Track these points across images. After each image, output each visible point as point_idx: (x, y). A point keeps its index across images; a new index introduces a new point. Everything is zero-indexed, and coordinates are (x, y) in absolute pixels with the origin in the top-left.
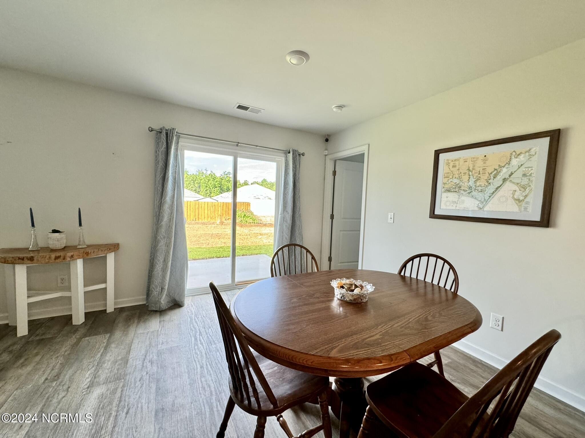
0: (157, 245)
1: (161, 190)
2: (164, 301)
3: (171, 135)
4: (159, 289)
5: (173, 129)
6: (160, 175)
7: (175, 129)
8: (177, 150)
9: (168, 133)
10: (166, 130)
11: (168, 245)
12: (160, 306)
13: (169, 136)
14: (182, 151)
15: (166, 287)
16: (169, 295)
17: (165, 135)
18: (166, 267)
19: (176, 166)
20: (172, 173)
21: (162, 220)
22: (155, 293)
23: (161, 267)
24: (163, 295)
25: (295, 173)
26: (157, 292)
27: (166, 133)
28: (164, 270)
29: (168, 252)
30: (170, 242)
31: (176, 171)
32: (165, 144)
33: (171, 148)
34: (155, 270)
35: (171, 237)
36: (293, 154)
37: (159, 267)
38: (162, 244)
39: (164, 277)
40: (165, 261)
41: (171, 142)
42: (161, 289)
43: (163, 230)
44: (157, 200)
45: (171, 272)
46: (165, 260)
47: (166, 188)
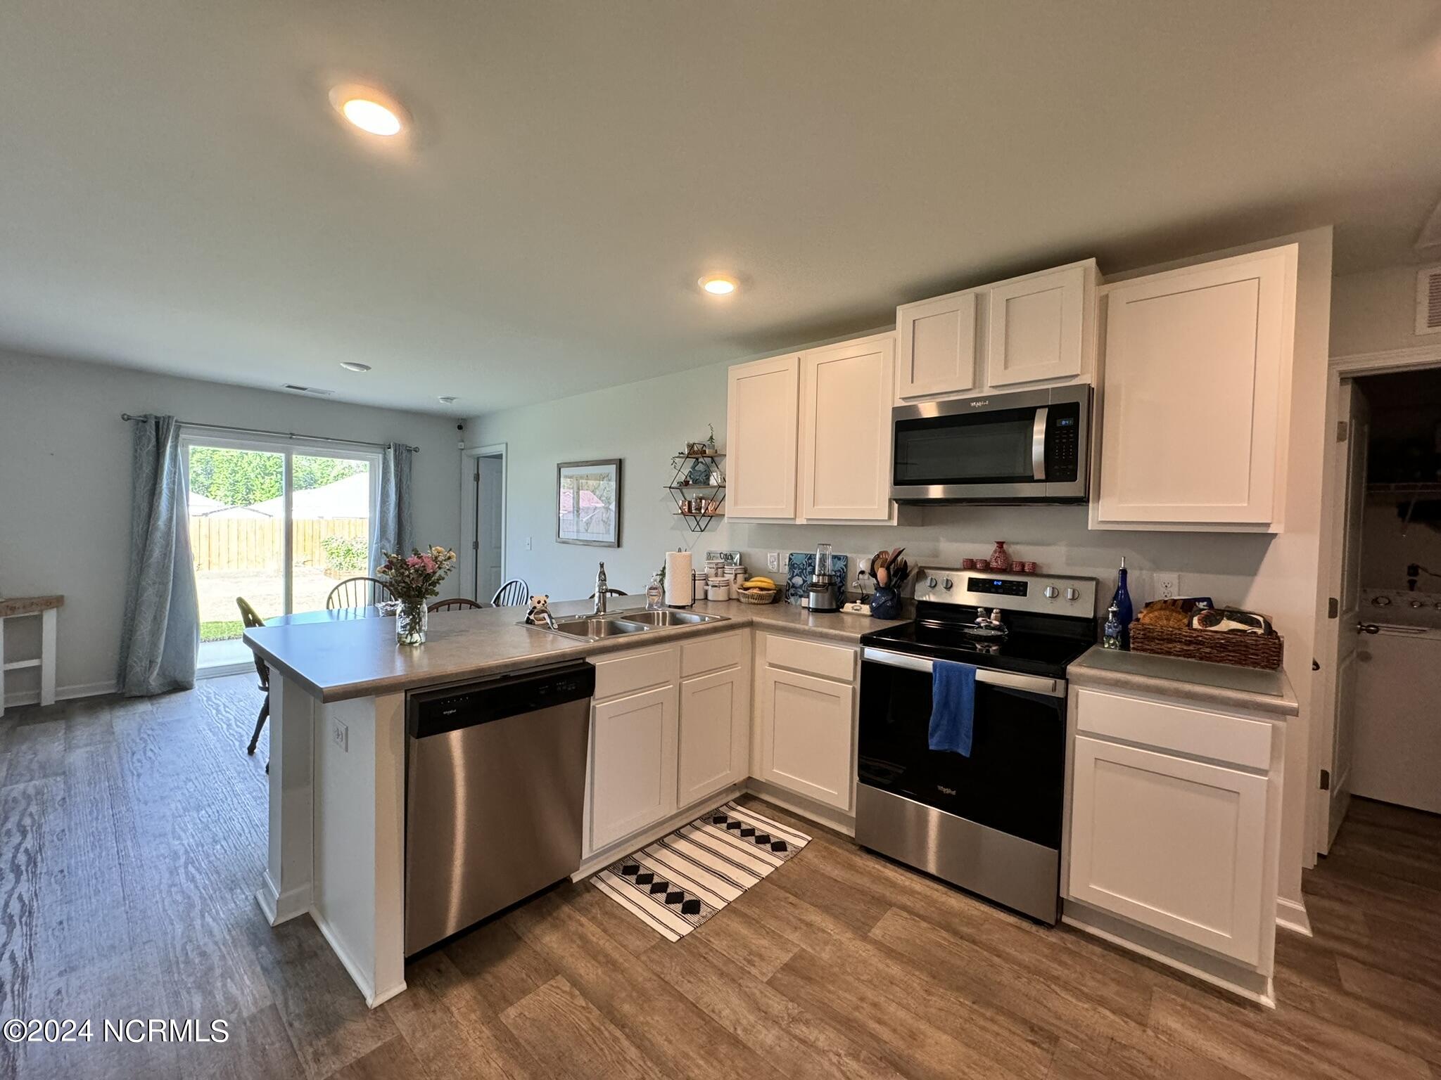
0: (142, 595)
1: (146, 510)
2: (154, 681)
3: (165, 427)
4: (145, 663)
5: (169, 417)
6: (145, 487)
7: (173, 417)
8: (175, 447)
9: (159, 422)
10: (156, 417)
11: (161, 596)
12: (147, 689)
13: (160, 427)
14: (185, 446)
15: (159, 660)
16: (163, 673)
17: (154, 427)
18: (159, 628)
19: (175, 473)
20: (168, 484)
21: (150, 556)
22: (138, 668)
23: (148, 629)
24: (152, 673)
25: (400, 479)
26: (143, 669)
27: (156, 422)
28: (155, 633)
29: (160, 607)
30: (166, 590)
31: (174, 481)
32: (153, 440)
33: (165, 446)
34: (138, 633)
35: (168, 583)
36: (395, 451)
37: (144, 628)
38: (150, 594)
39: (154, 644)
40: (157, 620)
41: (166, 439)
42: (148, 662)
43: (152, 572)
44: (138, 525)
45: (166, 639)
46: (155, 618)
47: (158, 507)
